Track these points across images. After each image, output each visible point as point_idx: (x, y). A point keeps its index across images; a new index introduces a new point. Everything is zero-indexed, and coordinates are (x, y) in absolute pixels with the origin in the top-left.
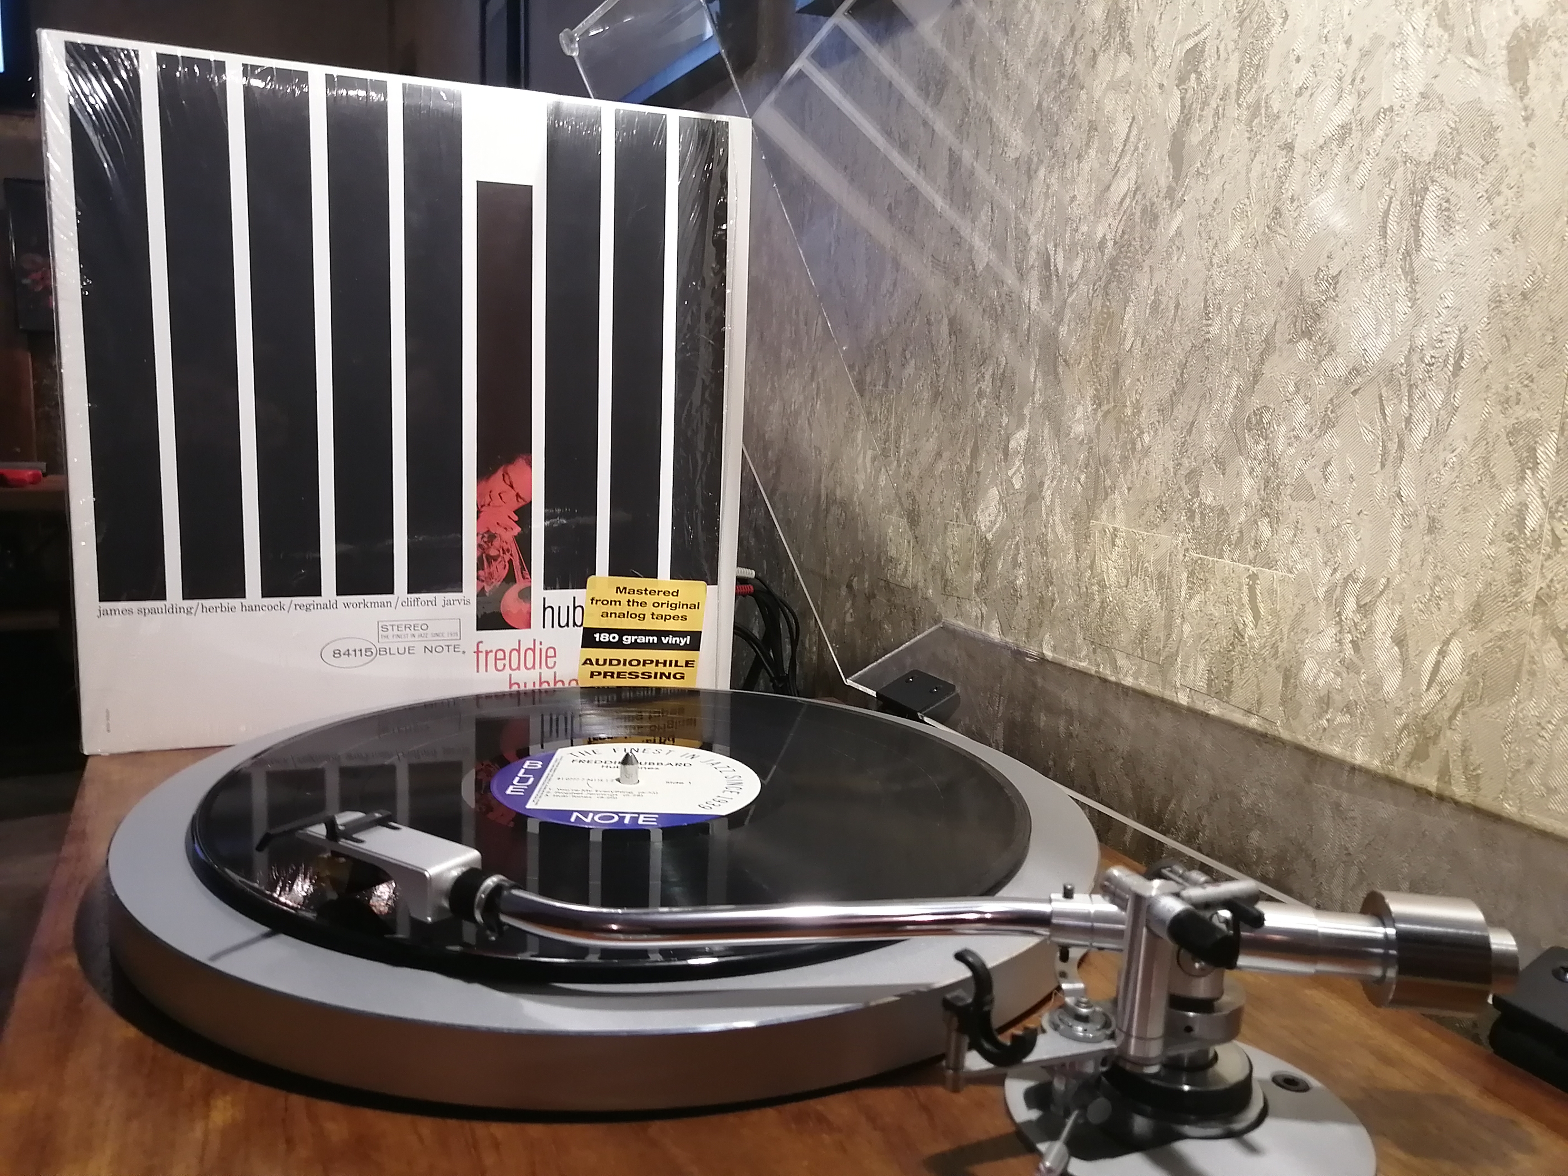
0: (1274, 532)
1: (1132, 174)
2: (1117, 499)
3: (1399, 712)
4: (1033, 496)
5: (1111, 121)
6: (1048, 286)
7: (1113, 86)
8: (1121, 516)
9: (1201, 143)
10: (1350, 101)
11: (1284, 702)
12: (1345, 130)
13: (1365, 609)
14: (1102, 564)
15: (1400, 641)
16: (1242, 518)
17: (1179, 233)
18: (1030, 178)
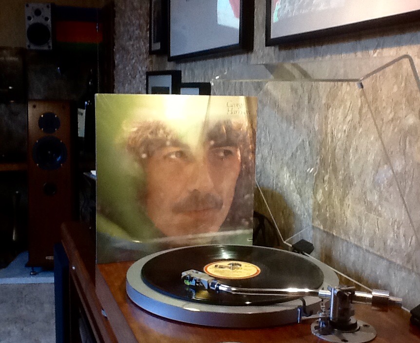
0: (381, 209)
1: (351, 116)
2: (349, 196)
3: (405, 252)
4: (330, 193)
5: (346, 101)
6: (333, 138)
7: (347, 92)
8: (350, 200)
9: (365, 113)
10: (393, 113)
11: (384, 249)
12: (392, 120)
13: (398, 228)
14: (346, 213)
15: (404, 236)
16: (375, 205)
17: (361, 133)
18: (328, 110)
